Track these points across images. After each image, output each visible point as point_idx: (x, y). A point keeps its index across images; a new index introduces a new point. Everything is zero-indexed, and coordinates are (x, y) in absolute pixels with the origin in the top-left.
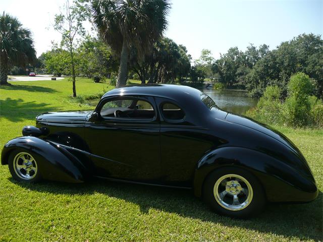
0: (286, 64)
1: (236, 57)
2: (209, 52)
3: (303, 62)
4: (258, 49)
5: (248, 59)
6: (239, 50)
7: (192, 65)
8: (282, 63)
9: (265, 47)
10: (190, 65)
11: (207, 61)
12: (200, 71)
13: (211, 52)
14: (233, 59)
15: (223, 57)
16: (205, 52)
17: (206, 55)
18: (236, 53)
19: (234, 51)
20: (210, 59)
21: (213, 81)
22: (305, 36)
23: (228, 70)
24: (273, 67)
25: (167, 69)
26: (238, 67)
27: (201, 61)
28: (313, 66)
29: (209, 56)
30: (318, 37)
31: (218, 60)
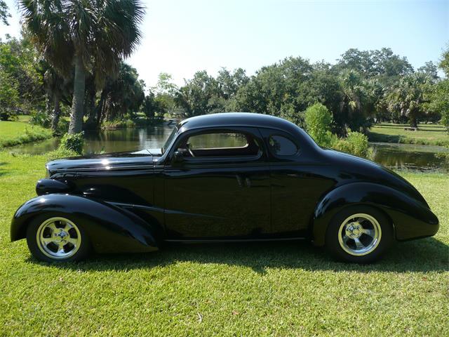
0: (273, 94)
1: (204, 84)
2: (169, 77)
3: (293, 92)
4: (232, 74)
5: (221, 86)
6: (209, 75)
7: (147, 94)
8: (269, 92)
9: (241, 71)
10: (143, 94)
11: (168, 89)
12: (158, 103)
13: (172, 77)
14: (202, 86)
15: (189, 83)
16: (164, 77)
17: (166, 81)
18: (205, 79)
19: (201, 76)
20: (171, 86)
21: (173, 116)
22: (293, 60)
23: (196, 101)
24: (259, 97)
25: (113, 100)
26: (209, 97)
27: (159, 89)
28: (305, 96)
29: (169, 81)
30: (307, 61)
31: (182, 88)
